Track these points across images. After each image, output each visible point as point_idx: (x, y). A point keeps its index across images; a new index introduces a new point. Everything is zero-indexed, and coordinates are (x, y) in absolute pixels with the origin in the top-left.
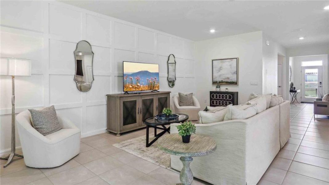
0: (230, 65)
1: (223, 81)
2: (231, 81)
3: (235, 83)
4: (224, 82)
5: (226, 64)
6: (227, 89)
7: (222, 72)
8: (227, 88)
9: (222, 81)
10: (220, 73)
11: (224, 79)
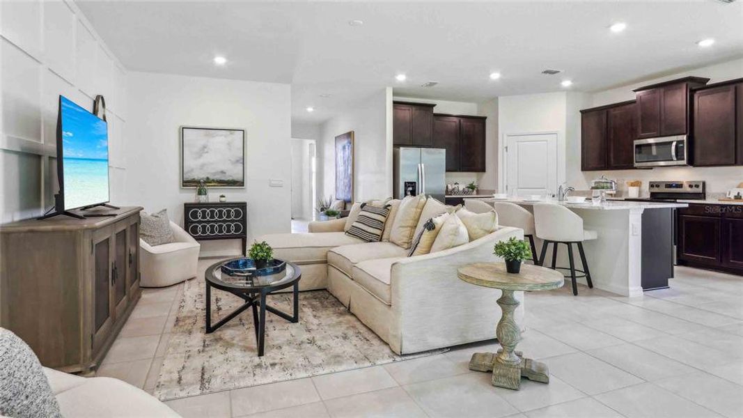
0: (229, 144)
1: (211, 178)
2: (230, 179)
3: (238, 184)
4: (213, 181)
5: (219, 140)
6: (222, 196)
7: (206, 158)
8: (224, 194)
9: (208, 178)
10: (201, 161)
11: (212, 174)
